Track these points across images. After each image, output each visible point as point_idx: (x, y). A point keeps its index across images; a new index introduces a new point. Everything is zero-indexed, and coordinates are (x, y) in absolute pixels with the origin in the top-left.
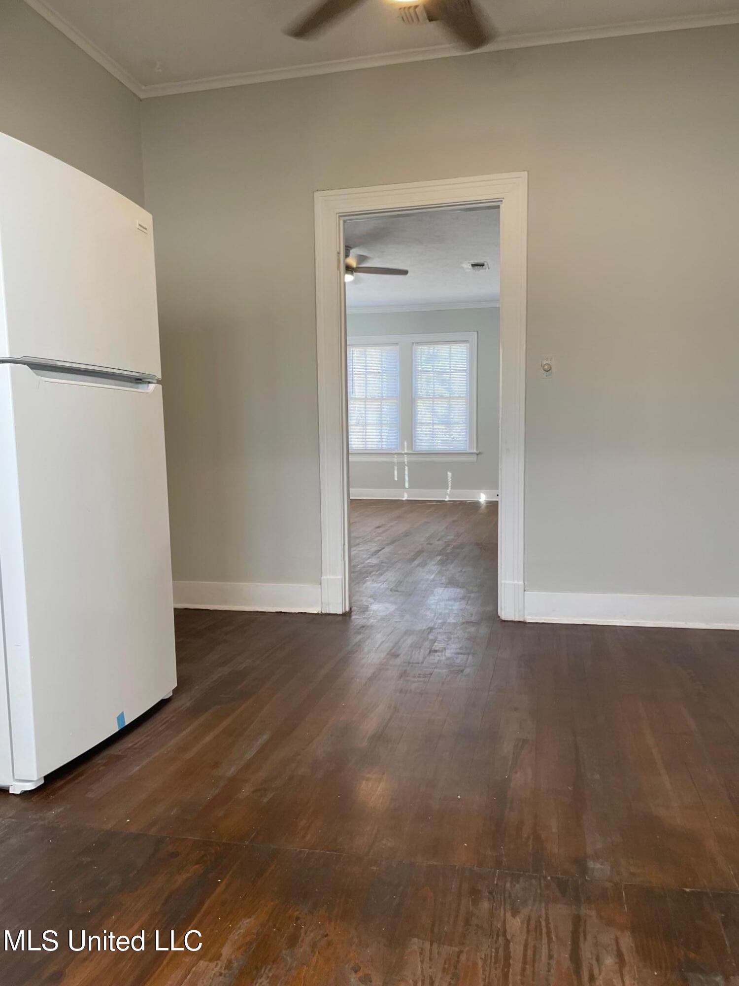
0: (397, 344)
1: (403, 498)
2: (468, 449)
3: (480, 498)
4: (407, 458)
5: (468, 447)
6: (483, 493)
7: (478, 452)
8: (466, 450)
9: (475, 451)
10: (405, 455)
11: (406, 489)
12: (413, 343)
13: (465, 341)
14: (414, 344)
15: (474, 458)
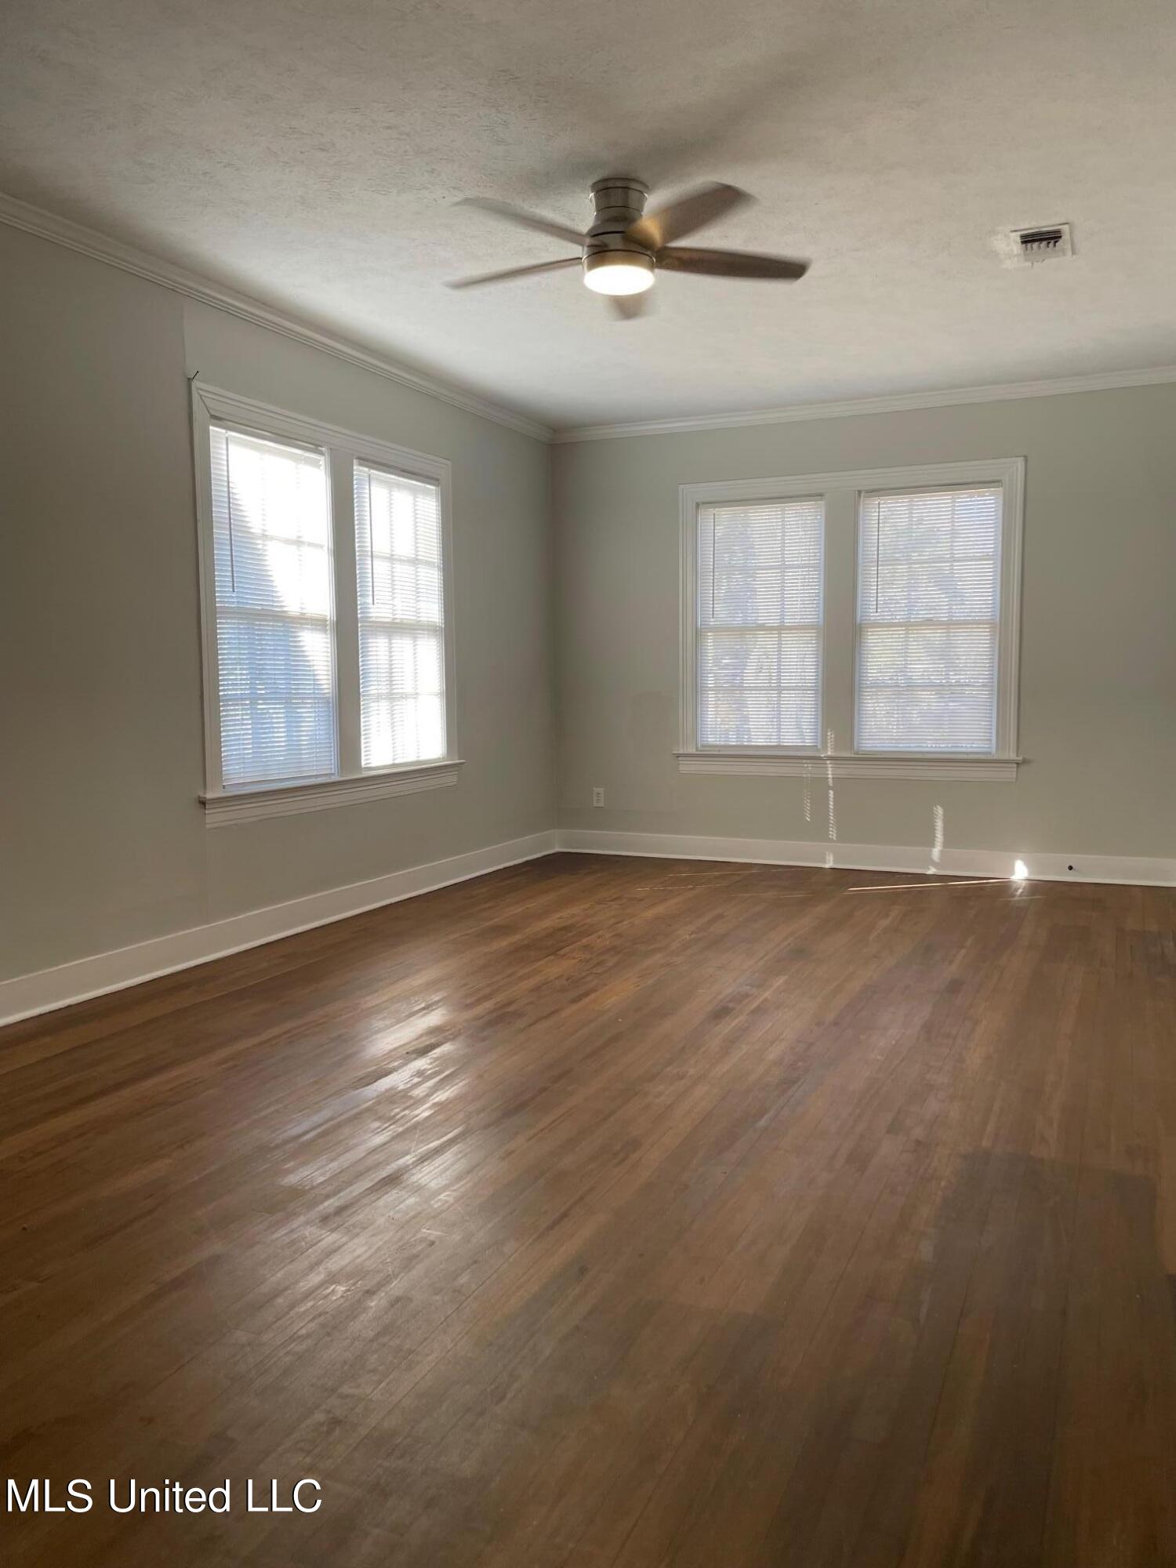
0: (821, 495)
1: (825, 862)
2: (994, 750)
3: (1012, 872)
4: (832, 771)
5: (994, 746)
6: (1022, 860)
7: (1020, 758)
8: (990, 753)
9: (1013, 756)
10: (828, 762)
11: (832, 841)
12: (860, 492)
13: (994, 482)
14: (863, 494)
15: (1010, 773)
